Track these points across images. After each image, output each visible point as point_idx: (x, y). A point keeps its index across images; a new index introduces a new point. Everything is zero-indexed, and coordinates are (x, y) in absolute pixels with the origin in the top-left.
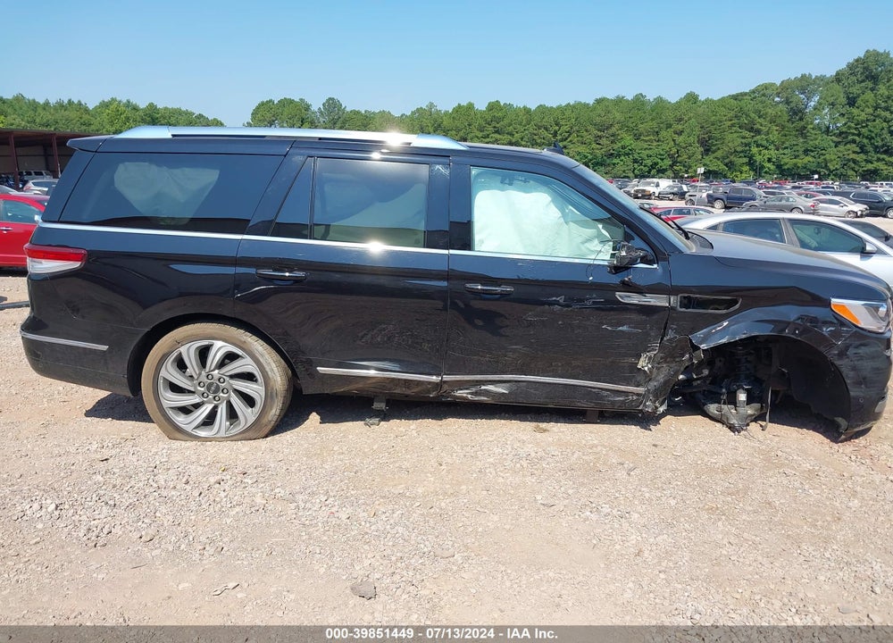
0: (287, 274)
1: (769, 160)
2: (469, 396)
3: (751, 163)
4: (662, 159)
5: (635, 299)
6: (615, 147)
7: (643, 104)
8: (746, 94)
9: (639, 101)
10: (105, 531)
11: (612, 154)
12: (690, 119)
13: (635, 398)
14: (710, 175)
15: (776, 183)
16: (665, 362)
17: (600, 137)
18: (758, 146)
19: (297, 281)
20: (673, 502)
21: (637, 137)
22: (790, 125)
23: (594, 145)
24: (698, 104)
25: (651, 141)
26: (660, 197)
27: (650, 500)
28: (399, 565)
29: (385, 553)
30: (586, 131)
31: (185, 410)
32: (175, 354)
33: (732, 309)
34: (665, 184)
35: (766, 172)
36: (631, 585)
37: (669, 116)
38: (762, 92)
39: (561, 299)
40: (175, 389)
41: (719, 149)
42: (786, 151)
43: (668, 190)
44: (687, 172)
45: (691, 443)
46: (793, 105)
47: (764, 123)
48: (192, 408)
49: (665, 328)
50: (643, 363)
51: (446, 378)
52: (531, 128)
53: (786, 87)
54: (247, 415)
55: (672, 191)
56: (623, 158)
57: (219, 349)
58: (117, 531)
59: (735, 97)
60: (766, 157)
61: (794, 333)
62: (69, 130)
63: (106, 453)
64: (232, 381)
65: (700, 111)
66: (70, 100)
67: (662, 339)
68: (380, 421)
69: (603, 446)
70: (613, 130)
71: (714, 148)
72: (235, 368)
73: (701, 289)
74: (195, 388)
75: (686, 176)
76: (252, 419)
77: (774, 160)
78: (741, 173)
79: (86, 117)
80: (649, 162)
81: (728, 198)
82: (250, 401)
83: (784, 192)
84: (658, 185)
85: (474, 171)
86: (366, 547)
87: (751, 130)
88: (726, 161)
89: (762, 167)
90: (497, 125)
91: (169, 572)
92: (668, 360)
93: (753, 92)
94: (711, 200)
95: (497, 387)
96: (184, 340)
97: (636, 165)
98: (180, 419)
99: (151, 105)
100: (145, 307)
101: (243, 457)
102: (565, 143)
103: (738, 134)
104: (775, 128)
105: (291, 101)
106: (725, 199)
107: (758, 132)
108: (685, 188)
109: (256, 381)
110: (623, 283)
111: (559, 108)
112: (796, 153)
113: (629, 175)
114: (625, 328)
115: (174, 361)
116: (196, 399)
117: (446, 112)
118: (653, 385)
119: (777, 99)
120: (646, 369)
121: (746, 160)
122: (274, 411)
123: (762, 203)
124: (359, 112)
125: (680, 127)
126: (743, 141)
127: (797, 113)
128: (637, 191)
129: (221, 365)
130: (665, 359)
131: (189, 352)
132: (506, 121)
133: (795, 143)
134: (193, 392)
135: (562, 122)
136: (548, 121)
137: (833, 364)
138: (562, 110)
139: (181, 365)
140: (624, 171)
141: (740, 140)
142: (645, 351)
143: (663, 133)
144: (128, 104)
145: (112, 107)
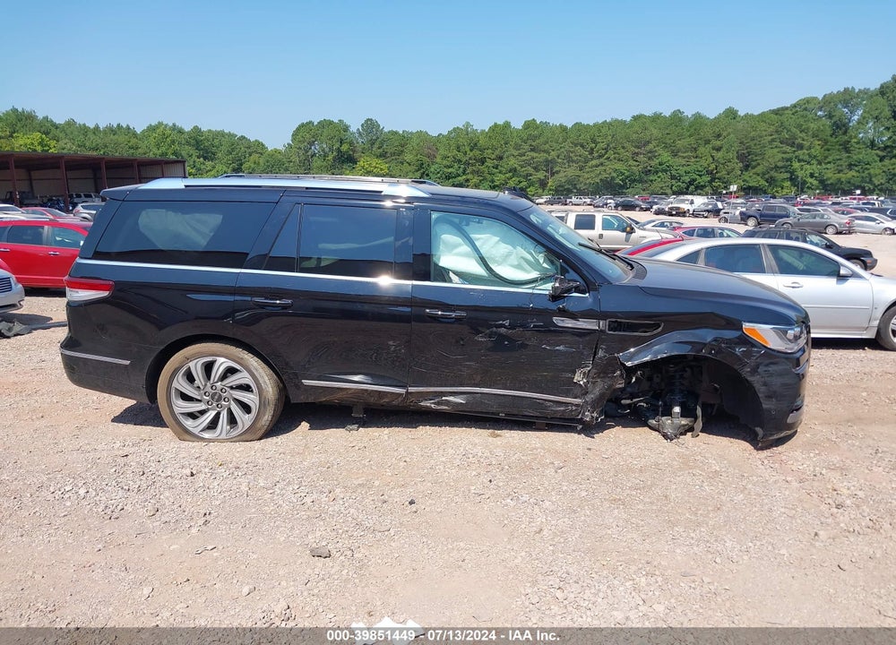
0: (278, 302)
1: (812, 175)
2: (433, 406)
3: (793, 179)
4: (700, 176)
5: (569, 323)
6: (653, 163)
7: (681, 120)
8: (787, 108)
9: (677, 117)
10: (119, 508)
11: (650, 171)
12: (729, 134)
13: (574, 408)
14: (748, 191)
15: (818, 199)
16: (599, 377)
17: (637, 154)
18: (799, 161)
19: (284, 307)
20: (584, 494)
21: (675, 154)
22: (833, 139)
23: (631, 162)
24: (738, 119)
25: (689, 157)
26: (695, 215)
27: (565, 492)
28: (343, 536)
29: (335, 528)
30: (623, 148)
31: (193, 416)
32: (185, 369)
33: (655, 332)
34: (700, 201)
35: (808, 188)
36: (523, 554)
37: (707, 132)
38: (804, 106)
39: (507, 323)
40: (185, 397)
41: (759, 164)
42: (828, 166)
43: (703, 207)
44: (726, 188)
45: (623, 448)
46: (834, 119)
47: (806, 138)
48: (198, 415)
49: (596, 348)
50: (579, 378)
51: (411, 389)
52: (567, 145)
53: (829, 100)
54: (245, 420)
55: (706, 208)
56: (660, 174)
57: (222, 364)
58: (129, 508)
59: (777, 112)
60: (808, 172)
61: (710, 353)
62: (117, 154)
63: (126, 451)
64: (232, 392)
65: (740, 126)
66: (119, 125)
67: (594, 357)
68: (359, 427)
69: (544, 449)
70: (650, 146)
71: (754, 163)
72: (234, 380)
73: (628, 315)
74: (202, 397)
75: (724, 192)
76: (248, 424)
77: (816, 175)
78: (782, 188)
79: (134, 141)
80: (687, 179)
81: (761, 216)
82: (246, 408)
83: (820, 209)
84: (692, 202)
85: (434, 216)
86: (322, 523)
87: (792, 145)
88: (767, 176)
89: (804, 182)
90: (533, 144)
91: (164, 537)
92: (602, 375)
93: (795, 106)
94: (744, 218)
95: (456, 398)
96: (193, 357)
97: (674, 182)
98: (189, 423)
99: (196, 128)
100: (160, 328)
101: (238, 455)
102: (602, 160)
103: (778, 150)
104: (818, 143)
105: (331, 123)
106: (758, 217)
107: (801, 147)
108: (720, 205)
109: (252, 391)
110: (559, 309)
111: (595, 125)
112: (840, 168)
113: (666, 191)
114: (561, 348)
115: (183, 374)
116: (202, 407)
117: (483, 131)
118: (590, 397)
119: (820, 113)
120: (581, 383)
121: (788, 175)
122: (266, 417)
123: (796, 220)
124: (396, 133)
125: (718, 143)
126: (784, 156)
127: (840, 127)
128: (671, 209)
129: (224, 377)
130: (598, 375)
131: (196, 367)
132: (542, 140)
133: (838, 157)
134: (200, 401)
135: (599, 140)
136: (585, 137)
137: (746, 380)
138: (598, 127)
139: (190, 378)
140: (661, 188)
141: (780, 156)
142: (580, 367)
143: (702, 150)
144: (174, 127)
145: (158, 131)
